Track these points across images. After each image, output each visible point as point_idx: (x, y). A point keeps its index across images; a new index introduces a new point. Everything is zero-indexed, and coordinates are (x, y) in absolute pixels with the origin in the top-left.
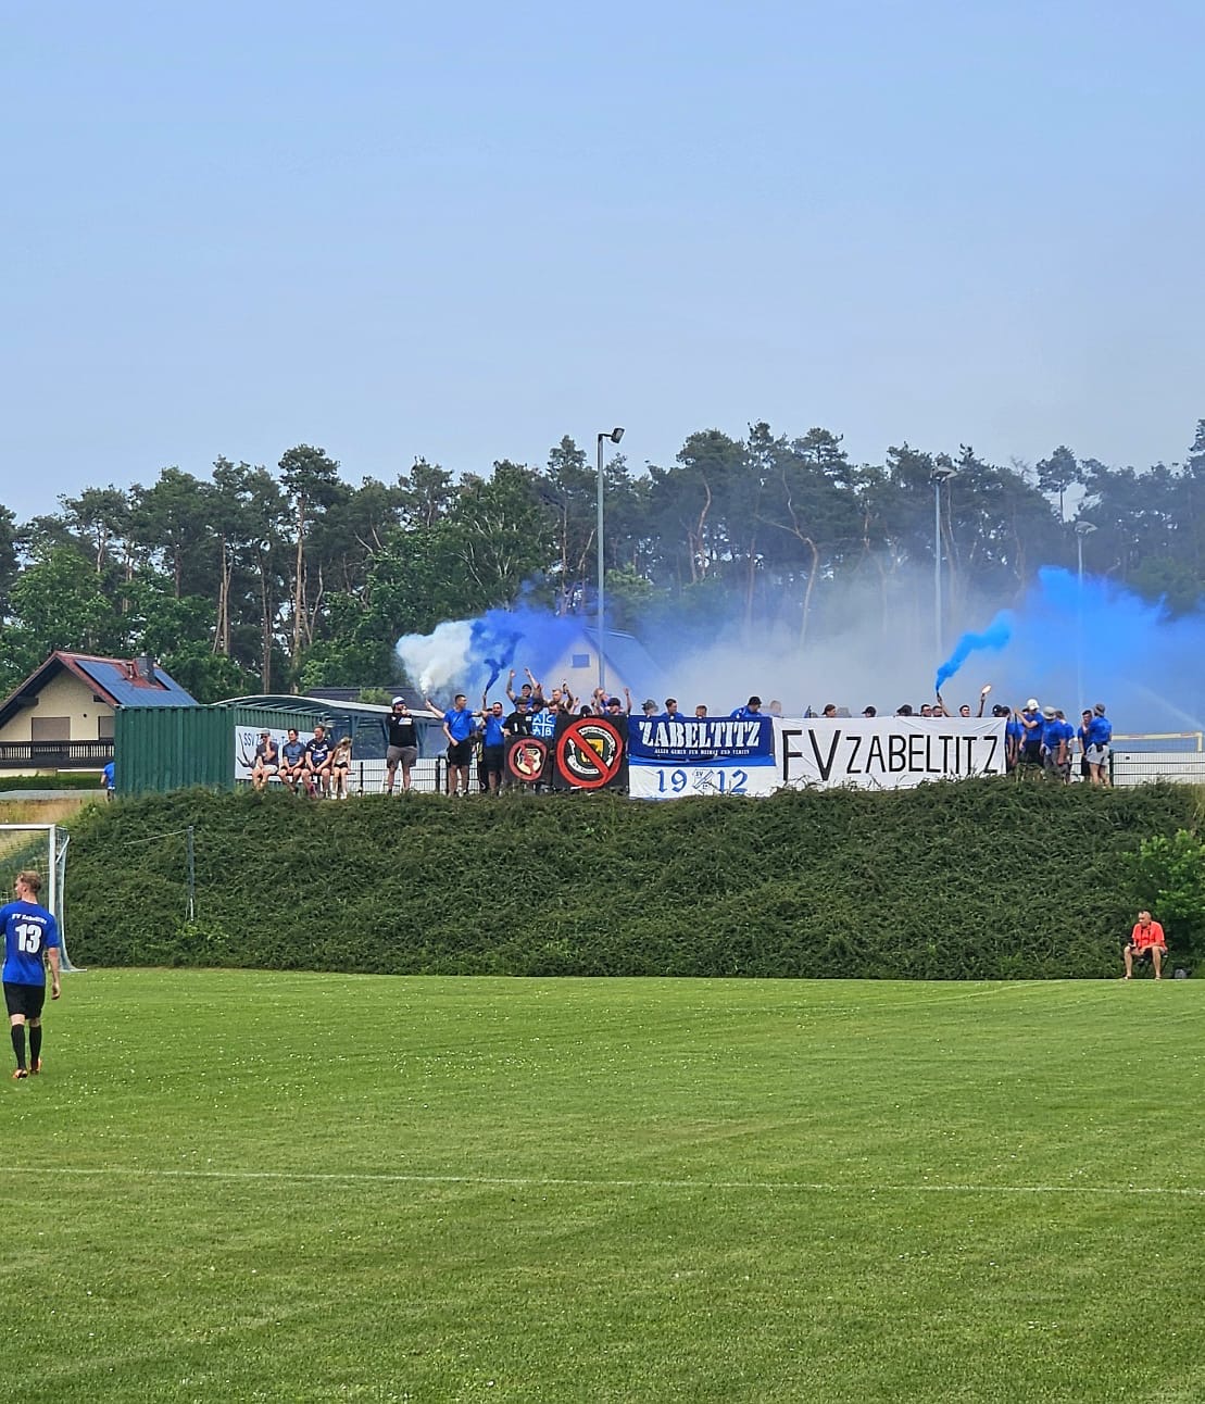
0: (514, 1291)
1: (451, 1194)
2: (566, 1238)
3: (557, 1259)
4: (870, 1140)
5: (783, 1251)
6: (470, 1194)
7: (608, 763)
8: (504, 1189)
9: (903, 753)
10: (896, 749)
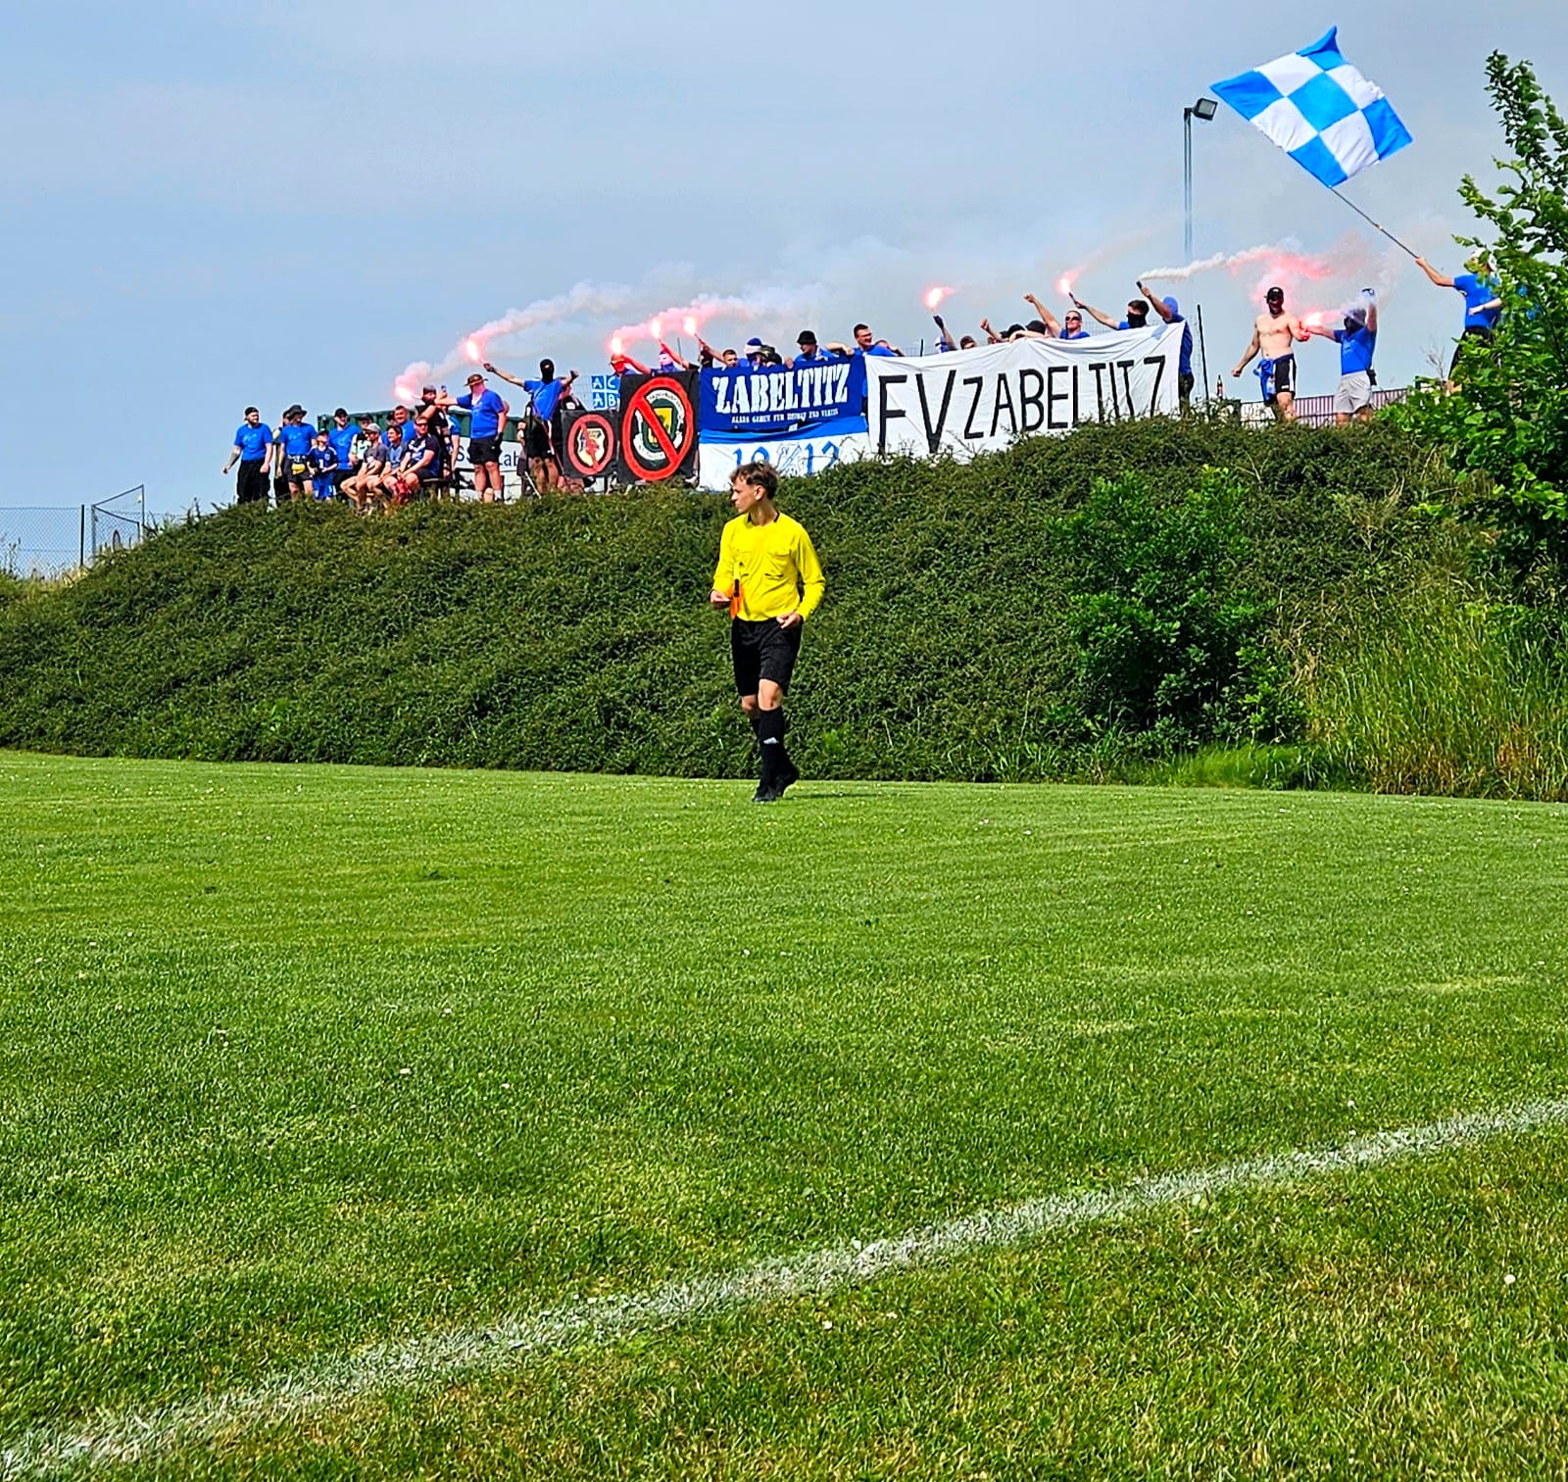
7: (677, 442)
9: (1040, 399)
10: (1030, 393)
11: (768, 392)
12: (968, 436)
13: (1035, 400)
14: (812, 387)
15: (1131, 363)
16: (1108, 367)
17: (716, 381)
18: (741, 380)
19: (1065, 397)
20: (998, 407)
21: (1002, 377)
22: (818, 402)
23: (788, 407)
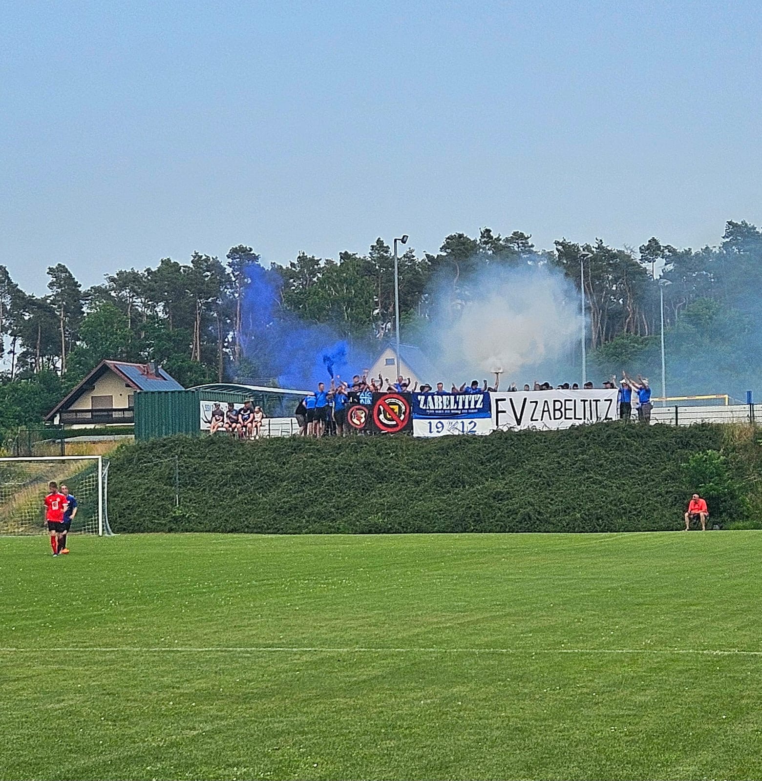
0: (333, 712)
1: (305, 658)
2: (364, 681)
3: (359, 694)
4: (534, 624)
5: (482, 688)
6: (315, 658)
7: (402, 418)
8: (335, 655)
9: (561, 410)
10: (557, 408)
11: (442, 402)
12: (532, 420)
13: (559, 410)
14: (464, 402)
15: (599, 400)
16: (589, 401)
17: (419, 397)
18: (430, 398)
19: (571, 409)
20: (544, 411)
21: (546, 402)
22: (467, 407)
23: (451, 408)
